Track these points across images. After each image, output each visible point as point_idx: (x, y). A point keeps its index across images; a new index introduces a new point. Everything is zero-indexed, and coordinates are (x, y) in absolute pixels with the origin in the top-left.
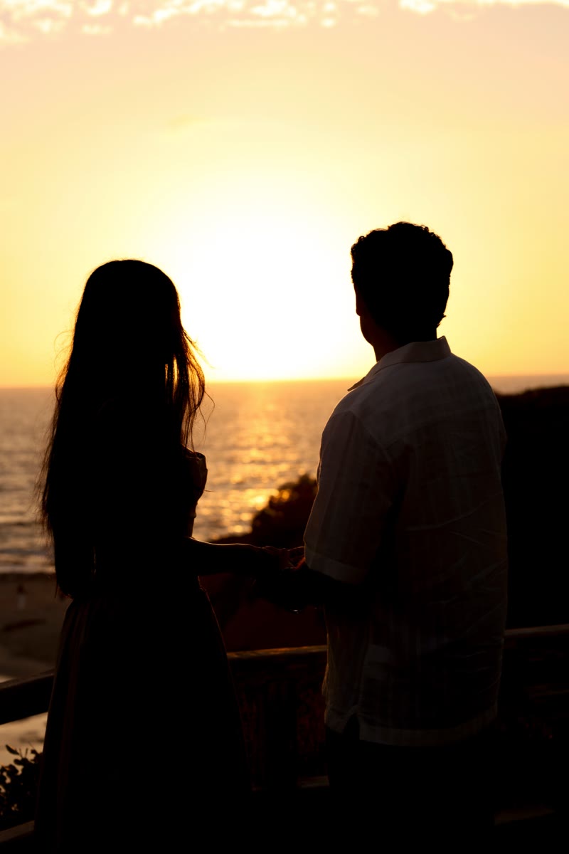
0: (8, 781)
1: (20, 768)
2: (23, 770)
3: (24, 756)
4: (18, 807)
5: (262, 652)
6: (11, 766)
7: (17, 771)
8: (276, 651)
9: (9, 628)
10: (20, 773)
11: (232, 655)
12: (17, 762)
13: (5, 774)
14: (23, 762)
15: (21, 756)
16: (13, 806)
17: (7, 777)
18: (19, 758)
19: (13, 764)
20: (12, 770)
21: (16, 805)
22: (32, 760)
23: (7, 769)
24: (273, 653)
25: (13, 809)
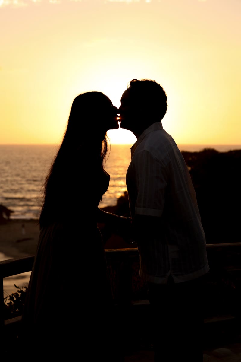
0: (15, 299)
1: (20, 294)
2: (21, 295)
3: (21, 289)
4: (18, 310)
5: (119, 250)
6: (16, 293)
7: (19, 295)
8: (124, 250)
9: (19, 241)
10: (20, 296)
11: (106, 250)
12: (18, 291)
13: (14, 296)
14: (21, 291)
15: (20, 289)
16: (17, 309)
17: (15, 298)
18: (20, 290)
19: (17, 292)
20: (16, 295)
21: (18, 309)
22: (25, 291)
23: (15, 294)
24: (123, 250)
25: (17, 310)
